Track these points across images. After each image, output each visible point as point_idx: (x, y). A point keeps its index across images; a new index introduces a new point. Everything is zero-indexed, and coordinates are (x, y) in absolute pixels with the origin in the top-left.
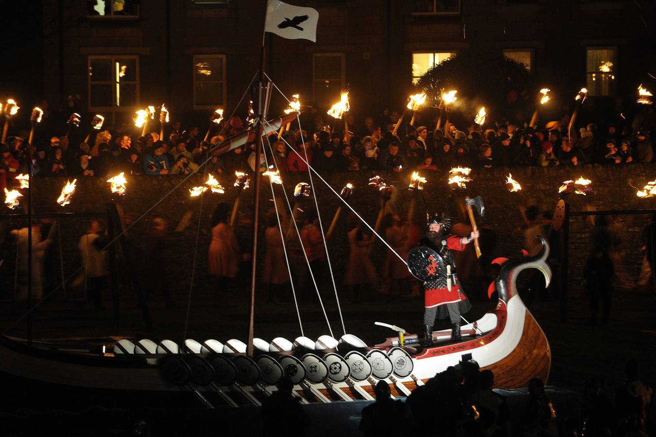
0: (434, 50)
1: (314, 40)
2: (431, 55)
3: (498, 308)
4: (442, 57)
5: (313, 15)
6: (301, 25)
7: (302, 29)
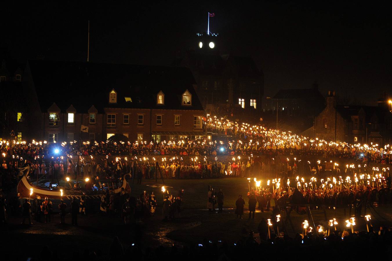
0: (110, 133)
1: (87, 132)
5: (87, 128)
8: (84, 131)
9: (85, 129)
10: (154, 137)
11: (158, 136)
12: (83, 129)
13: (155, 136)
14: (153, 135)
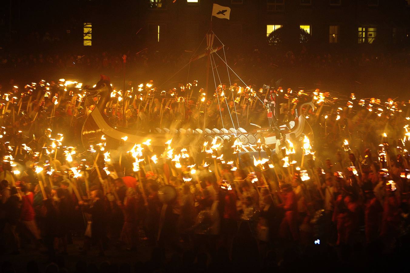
0: (275, 24)
1: (229, 19)
2: (274, 26)
3: (295, 119)
4: (278, 27)
5: (229, 10)
6: (224, 13)
7: (225, 15)
8: (221, 16)
9: (223, 12)
10: (362, 32)
11: (371, 29)
12: (218, 11)
13: (364, 30)
14: (360, 27)
